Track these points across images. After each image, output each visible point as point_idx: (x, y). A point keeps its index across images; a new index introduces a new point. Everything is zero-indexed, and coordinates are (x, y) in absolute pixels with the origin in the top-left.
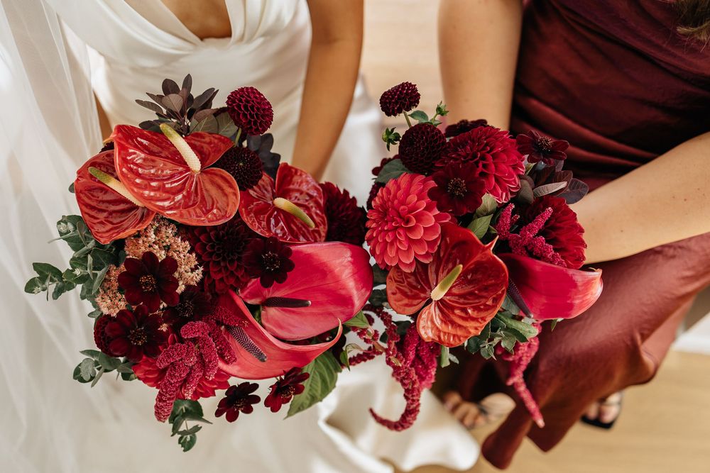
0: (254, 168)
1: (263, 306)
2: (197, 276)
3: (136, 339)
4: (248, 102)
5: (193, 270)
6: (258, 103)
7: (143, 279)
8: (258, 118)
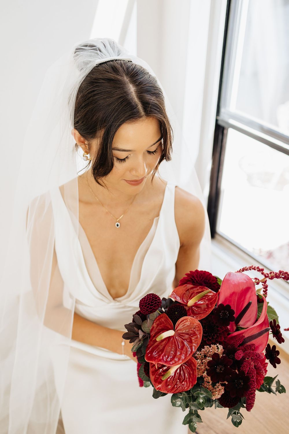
0: (180, 307)
1: (237, 325)
2: (221, 347)
3: (240, 385)
4: (149, 304)
5: (218, 348)
6: (150, 299)
7: (218, 370)
8: (156, 301)
